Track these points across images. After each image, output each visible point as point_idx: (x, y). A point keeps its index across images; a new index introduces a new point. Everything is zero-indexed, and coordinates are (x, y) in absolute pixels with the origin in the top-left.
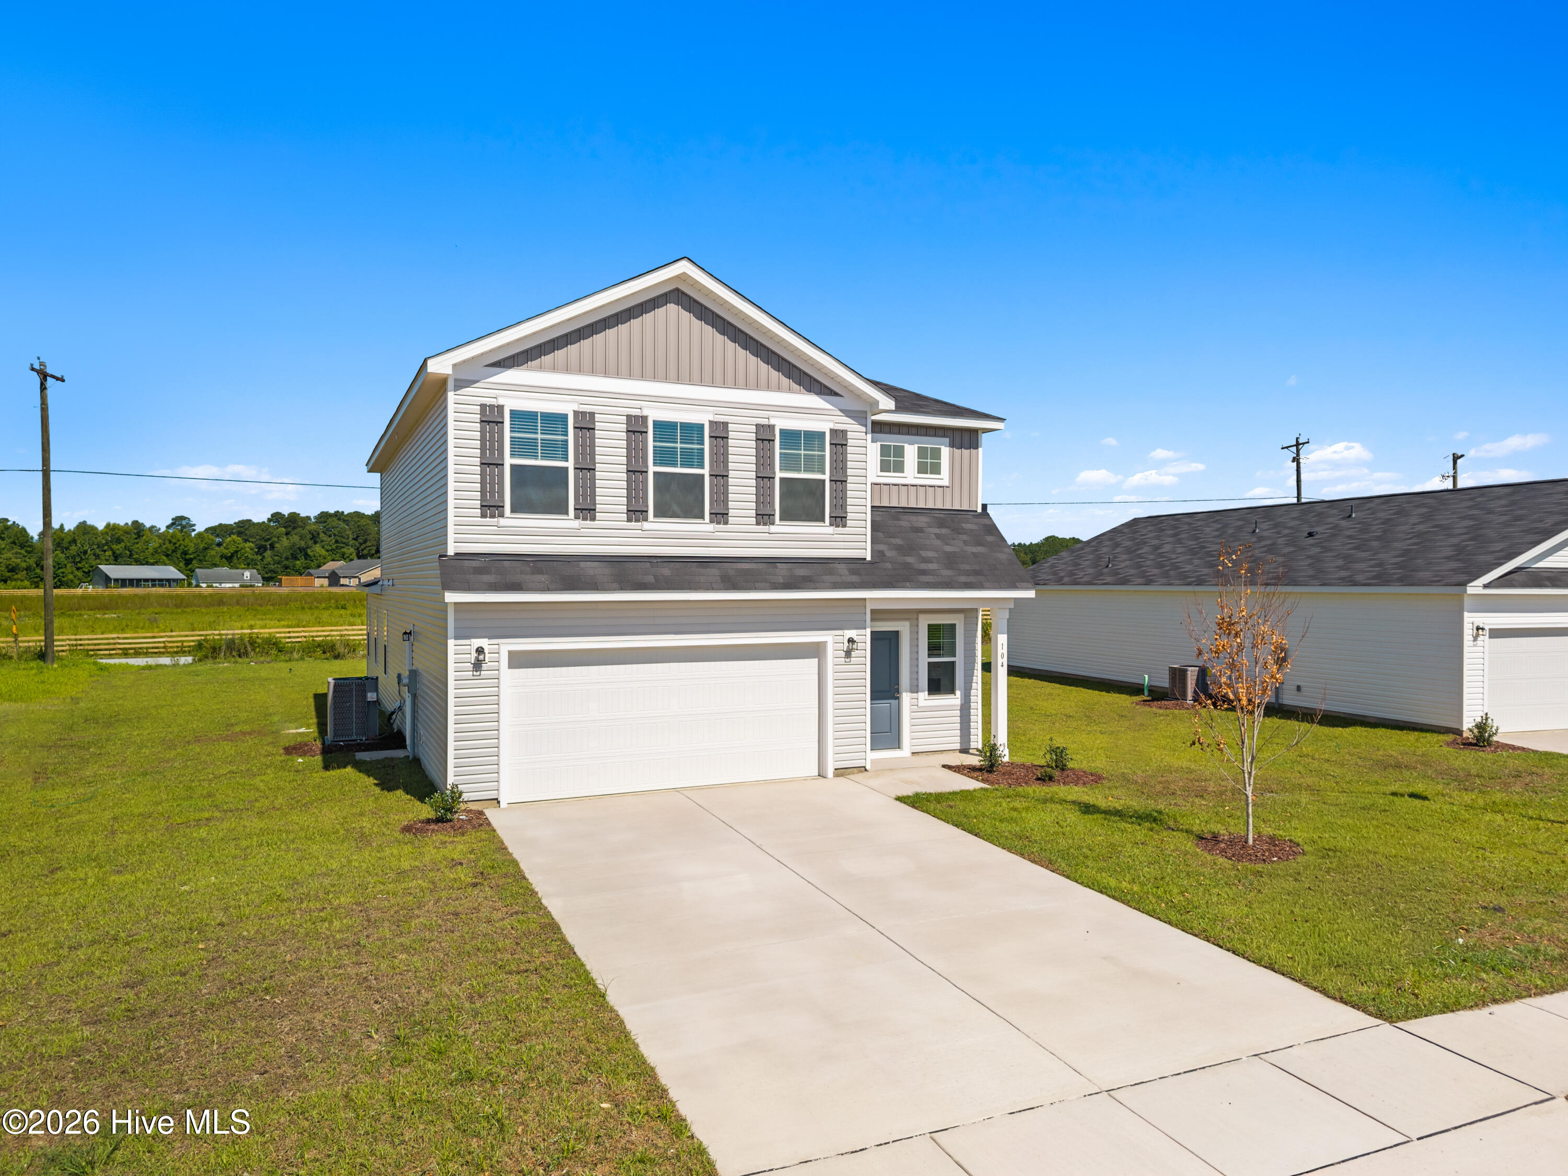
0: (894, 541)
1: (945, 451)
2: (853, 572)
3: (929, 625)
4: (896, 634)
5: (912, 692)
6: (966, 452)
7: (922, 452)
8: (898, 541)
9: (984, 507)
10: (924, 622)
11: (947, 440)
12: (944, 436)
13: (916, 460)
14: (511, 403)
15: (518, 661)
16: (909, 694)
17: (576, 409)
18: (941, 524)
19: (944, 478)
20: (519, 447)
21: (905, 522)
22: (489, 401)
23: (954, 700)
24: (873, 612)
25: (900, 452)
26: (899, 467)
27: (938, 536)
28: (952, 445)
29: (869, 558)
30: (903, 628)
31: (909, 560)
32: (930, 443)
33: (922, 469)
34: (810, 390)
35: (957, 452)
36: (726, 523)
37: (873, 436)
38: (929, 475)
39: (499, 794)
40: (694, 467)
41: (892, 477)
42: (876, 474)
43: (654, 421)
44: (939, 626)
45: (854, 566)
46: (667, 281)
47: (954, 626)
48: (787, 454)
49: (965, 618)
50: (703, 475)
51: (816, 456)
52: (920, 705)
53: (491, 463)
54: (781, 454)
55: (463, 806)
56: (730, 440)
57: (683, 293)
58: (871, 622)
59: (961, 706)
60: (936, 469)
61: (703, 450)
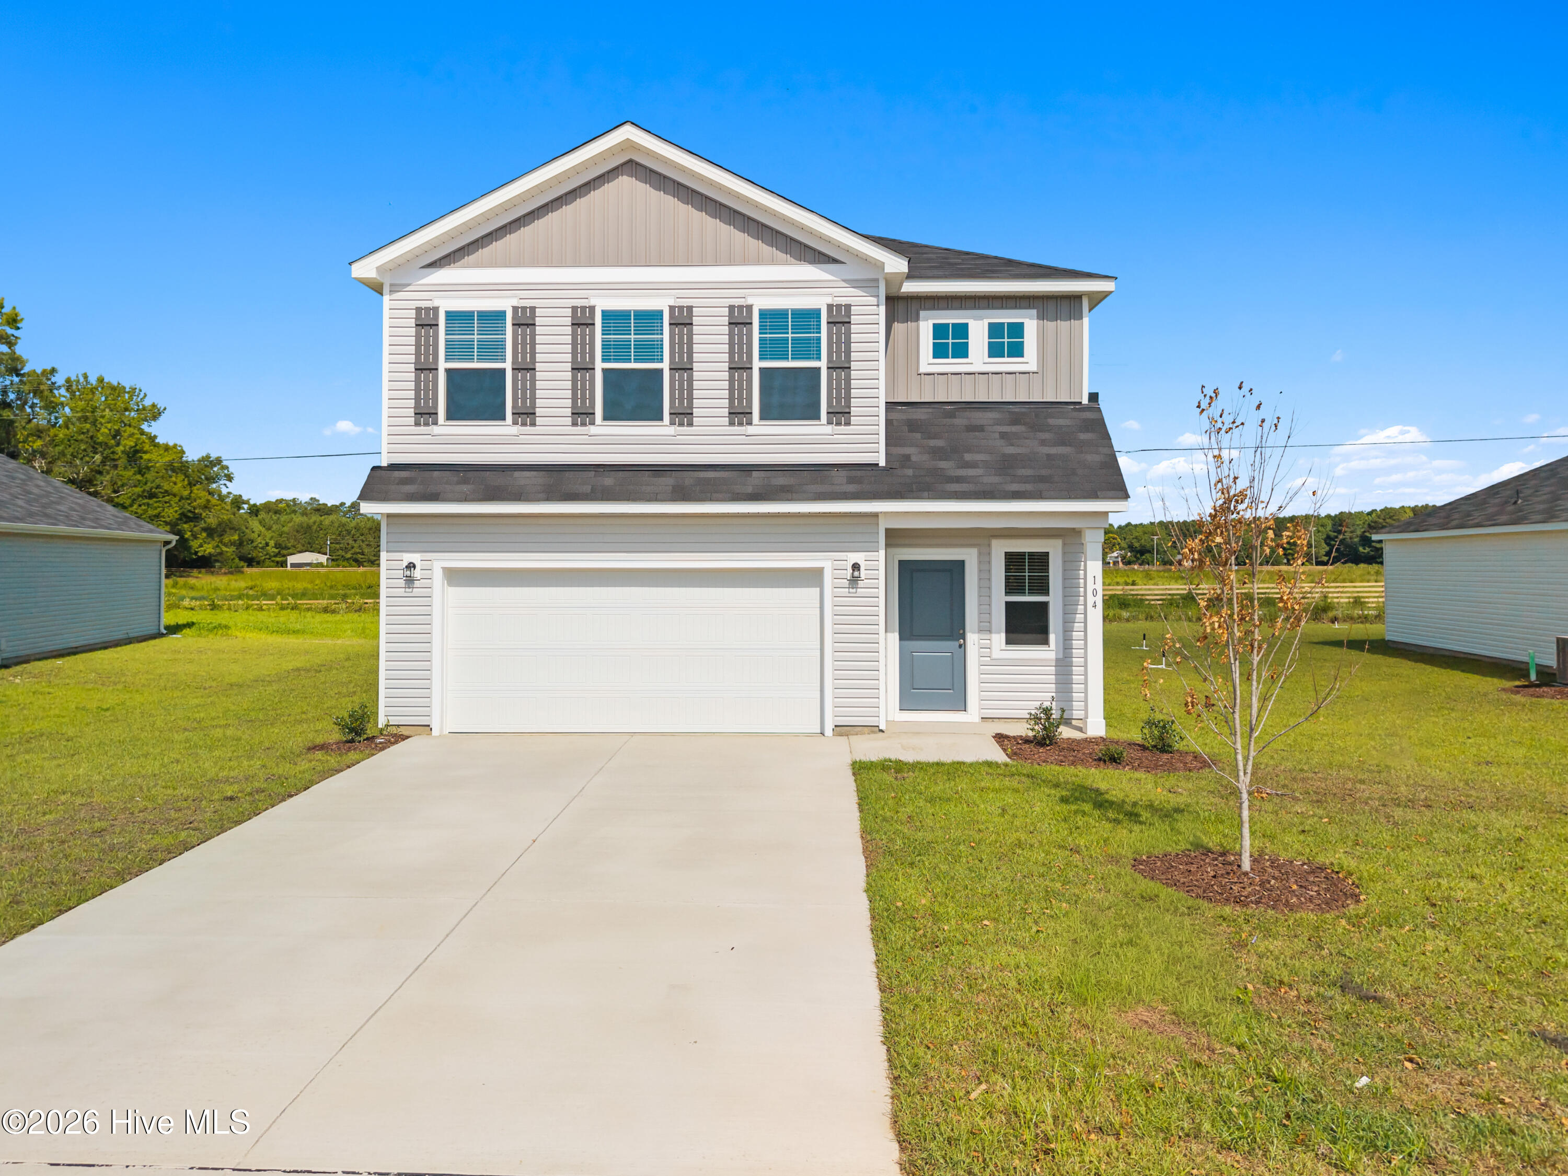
0: (933, 443)
1: (1031, 328)
2: (851, 480)
3: (1007, 554)
4: (960, 565)
6: (1064, 325)
7: (995, 330)
8: (940, 443)
9: (1094, 397)
10: (999, 549)
11: (1034, 312)
12: (1029, 307)
13: (986, 340)
14: (446, 304)
15: (456, 578)
17: (516, 304)
18: (1015, 420)
19: (1030, 360)
20: (455, 350)
21: (960, 421)
22: (423, 304)
23: (1047, 654)
24: (889, 533)
25: (962, 331)
26: (962, 351)
27: (1003, 435)
28: (1041, 317)
29: (882, 463)
30: (969, 556)
31: (943, 464)
32: (1006, 317)
33: (995, 351)
34: (813, 262)
35: (1050, 325)
36: (691, 424)
37: (922, 314)
38: (1006, 359)
39: (431, 720)
40: (652, 361)
41: (951, 365)
42: (927, 361)
43: (603, 311)
44: (1023, 554)
45: (859, 473)
46: (611, 152)
47: (1047, 554)
48: (771, 339)
49: (1064, 544)
50: (662, 370)
51: (809, 339)
52: (994, 656)
53: (425, 368)
54: (761, 340)
55: (394, 730)
56: (694, 327)
57: (637, 164)
58: (886, 545)
59: (1057, 660)
60: (1017, 351)
61: (662, 340)
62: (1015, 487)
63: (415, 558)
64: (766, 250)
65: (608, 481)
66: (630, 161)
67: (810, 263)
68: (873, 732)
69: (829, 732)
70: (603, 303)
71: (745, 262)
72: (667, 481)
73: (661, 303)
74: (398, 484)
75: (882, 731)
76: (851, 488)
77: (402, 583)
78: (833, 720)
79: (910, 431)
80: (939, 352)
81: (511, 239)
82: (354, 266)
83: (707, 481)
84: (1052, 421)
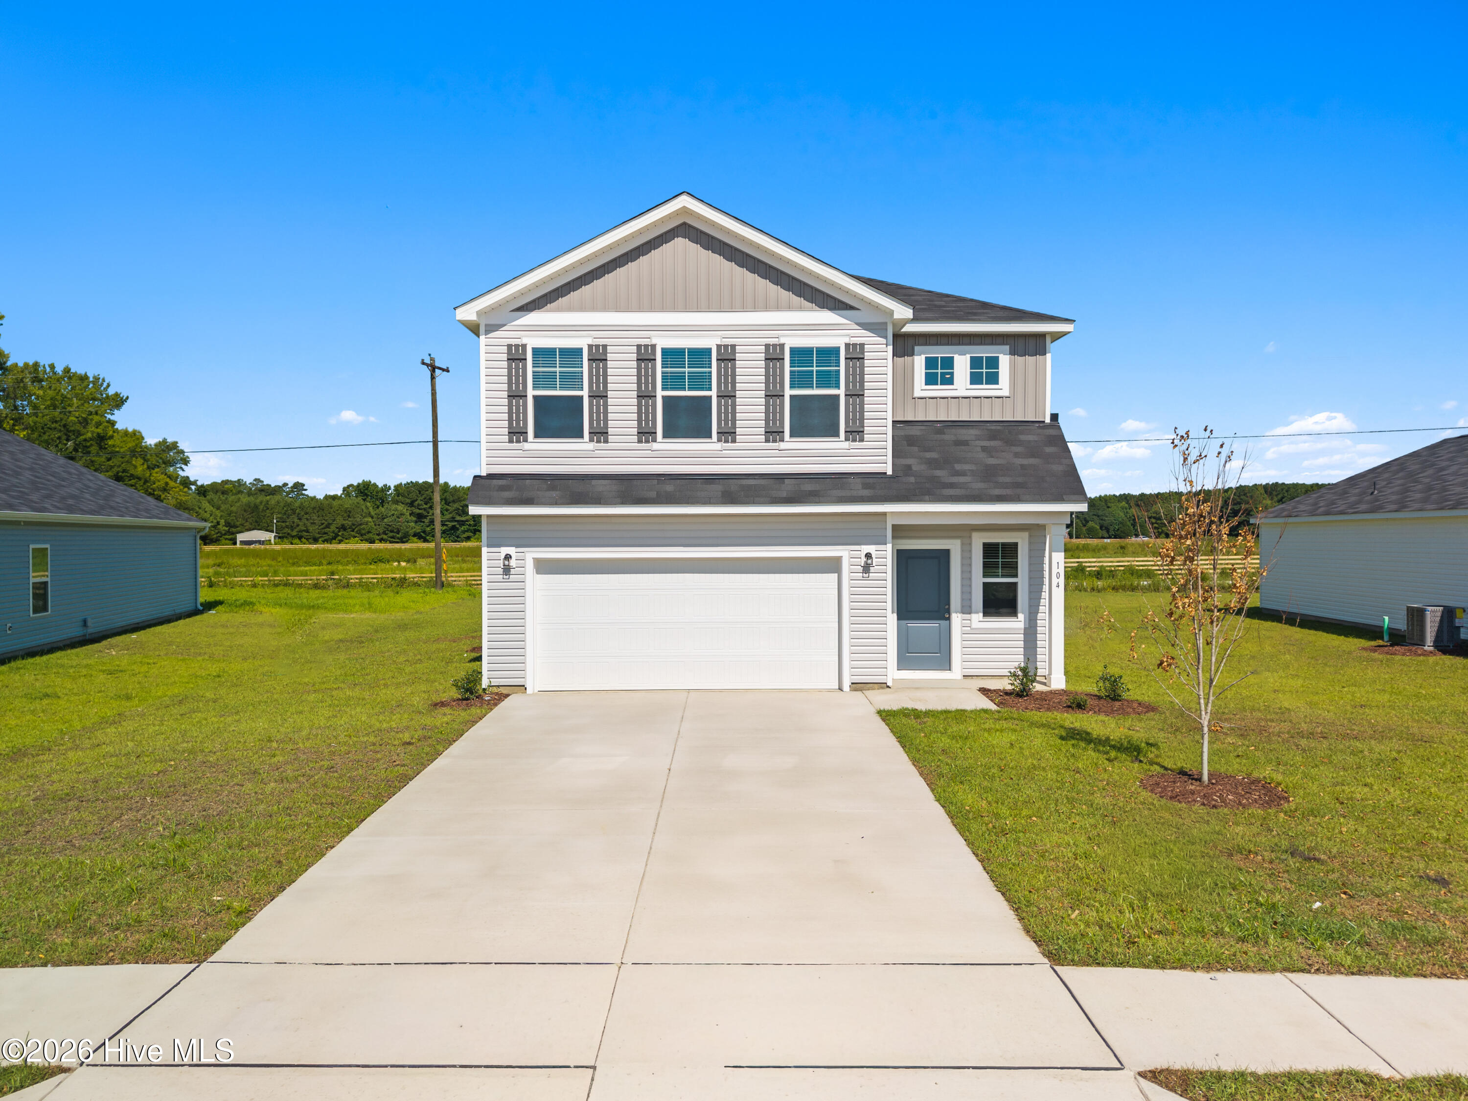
0: (928, 455)
1: (1005, 361)
2: (866, 486)
3: (985, 545)
4: (946, 553)
5: (963, 613)
6: (1030, 360)
7: (975, 363)
8: (934, 455)
9: (1055, 417)
10: (978, 541)
11: (1007, 348)
12: (1003, 344)
13: (969, 371)
14: (533, 342)
15: (544, 567)
16: (960, 615)
17: (590, 343)
18: (993, 436)
19: (1004, 387)
20: (540, 380)
21: (949, 436)
22: (513, 342)
23: (1018, 623)
24: (895, 528)
25: (948, 363)
26: (949, 380)
27: (984, 449)
28: (1013, 353)
29: (890, 472)
30: (954, 546)
31: (938, 473)
32: (984, 352)
33: (975, 379)
34: (832, 308)
35: (1019, 359)
36: (734, 441)
37: (917, 349)
38: (984, 386)
39: (525, 681)
40: (702, 389)
41: (939, 391)
42: (920, 388)
43: (662, 349)
44: (997, 544)
45: (871, 481)
46: (670, 217)
47: (1016, 544)
48: (799, 371)
49: (1030, 536)
50: (711, 397)
51: (830, 371)
52: (973, 626)
53: (516, 395)
54: (791, 372)
55: (495, 690)
56: (737, 362)
57: (690, 226)
58: (893, 537)
59: (1025, 629)
60: (993, 379)
61: (710, 372)
62: (997, 492)
63: (511, 550)
64: (796, 300)
65: (669, 488)
66: (684, 224)
67: (830, 309)
68: (882, 688)
69: (846, 687)
70: (663, 342)
71: (778, 308)
72: (717, 488)
73: (710, 342)
74: (498, 491)
75: (888, 687)
76: (866, 493)
77: (500, 571)
78: (850, 679)
79: (909, 445)
80: (931, 380)
81: (586, 290)
82: (458, 311)
83: (749, 487)
84: (1023, 437)
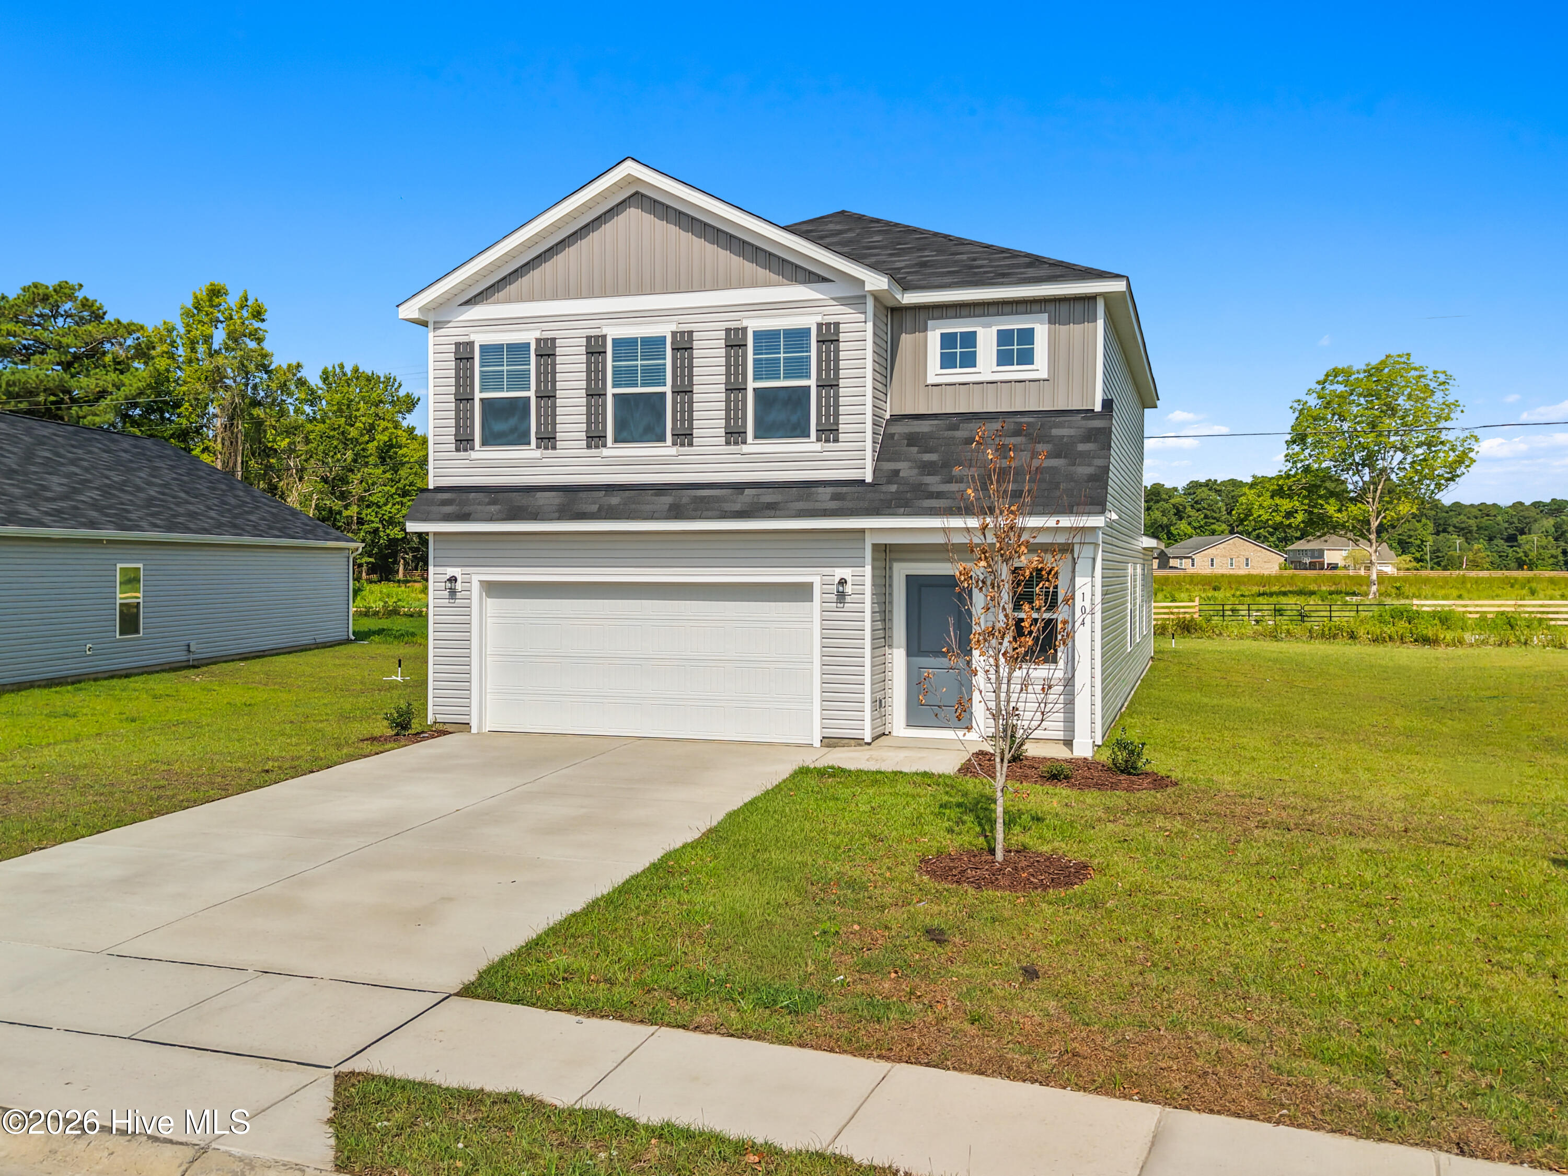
0: (926, 457)
1: (1041, 331)
2: (835, 497)
6: (1076, 329)
7: (1004, 337)
8: (933, 457)
9: (1107, 404)
11: (1045, 316)
12: (1041, 312)
13: (995, 348)
14: (480, 338)
15: (493, 589)
17: (538, 336)
18: (1015, 431)
19: (1040, 367)
20: (488, 381)
21: (962, 434)
22: (461, 339)
23: (1055, 672)
24: (877, 548)
25: (970, 339)
26: (969, 360)
28: (1053, 321)
29: (869, 479)
31: (928, 479)
32: (1015, 324)
33: (1004, 358)
34: (804, 281)
35: (1063, 328)
36: (691, 444)
37: (930, 323)
38: (1015, 367)
39: (470, 719)
40: (658, 384)
41: (958, 375)
42: (935, 372)
43: (613, 340)
45: (845, 489)
46: (618, 186)
48: (767, 359)
50: (665, 393)
51: (799, 358)
53: (463, 399)
54: (755, 360)
55: (440, 726)
56: (695, 351)
57: (643, 195)
58: (874, 559)
59: (1064, 679)
60: (1026, 358)
61: (665, 365)
63: (456, 572)
64: (762, 272)
65: (615, 500)
66: (635, 193)
67: (801, 283)
68: (860, 745)
69: (818, 742)
70: (613, 332)
71: (741, 285)
72: (667, 500)
73: (664, 329)
74: (439, 505)
75: (866, 744)
76: (834, 505)
77: (446, 594)
78: (821, 732)
79: (908, 445)
80: (947, 361)
81: (536, 274)
82: (401, 308)
83: (703, 498)
